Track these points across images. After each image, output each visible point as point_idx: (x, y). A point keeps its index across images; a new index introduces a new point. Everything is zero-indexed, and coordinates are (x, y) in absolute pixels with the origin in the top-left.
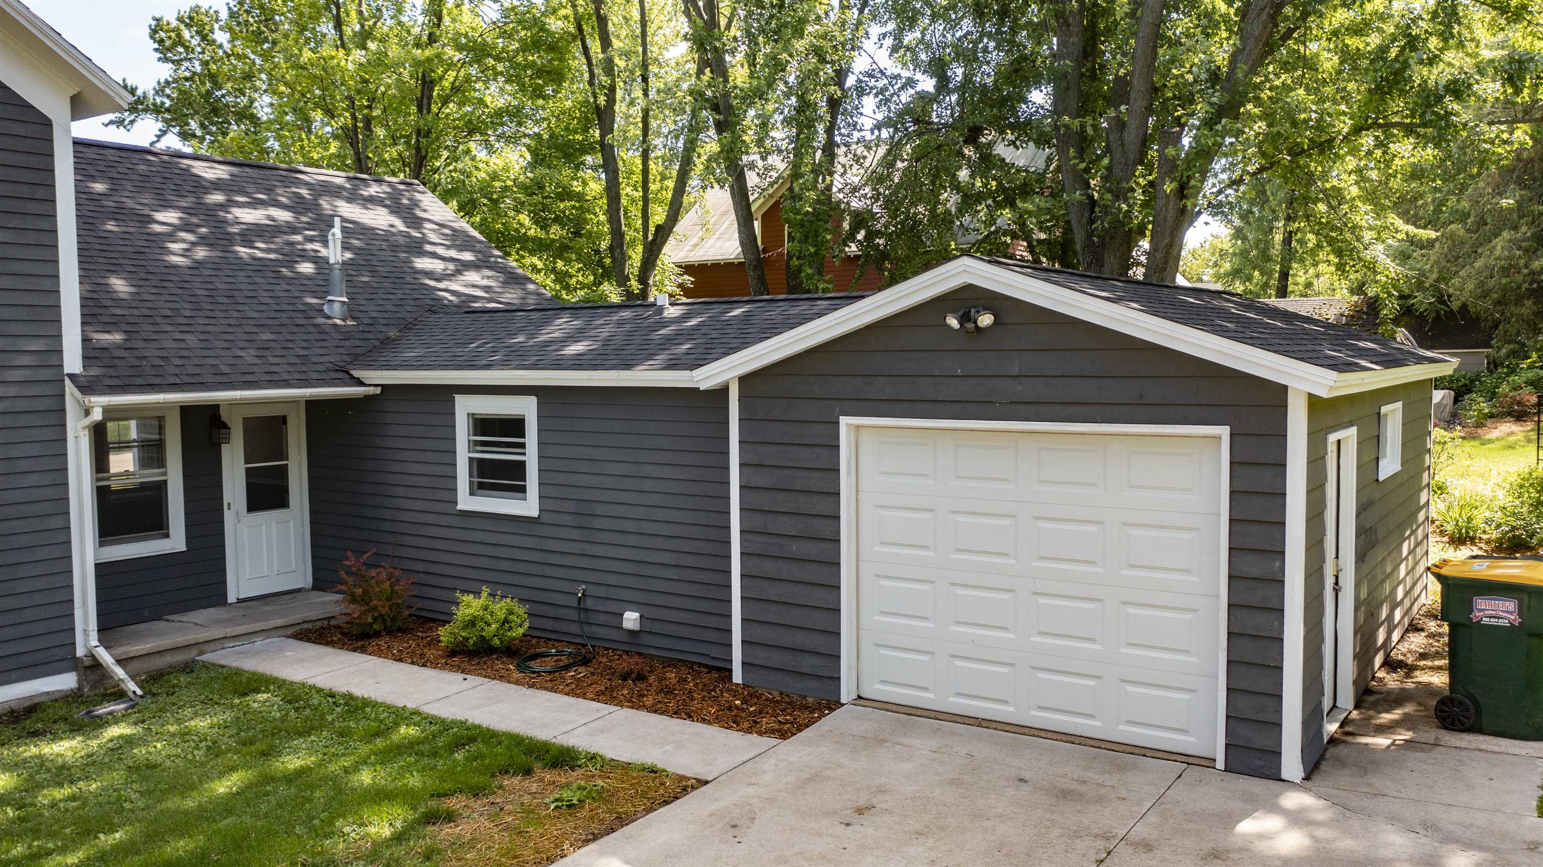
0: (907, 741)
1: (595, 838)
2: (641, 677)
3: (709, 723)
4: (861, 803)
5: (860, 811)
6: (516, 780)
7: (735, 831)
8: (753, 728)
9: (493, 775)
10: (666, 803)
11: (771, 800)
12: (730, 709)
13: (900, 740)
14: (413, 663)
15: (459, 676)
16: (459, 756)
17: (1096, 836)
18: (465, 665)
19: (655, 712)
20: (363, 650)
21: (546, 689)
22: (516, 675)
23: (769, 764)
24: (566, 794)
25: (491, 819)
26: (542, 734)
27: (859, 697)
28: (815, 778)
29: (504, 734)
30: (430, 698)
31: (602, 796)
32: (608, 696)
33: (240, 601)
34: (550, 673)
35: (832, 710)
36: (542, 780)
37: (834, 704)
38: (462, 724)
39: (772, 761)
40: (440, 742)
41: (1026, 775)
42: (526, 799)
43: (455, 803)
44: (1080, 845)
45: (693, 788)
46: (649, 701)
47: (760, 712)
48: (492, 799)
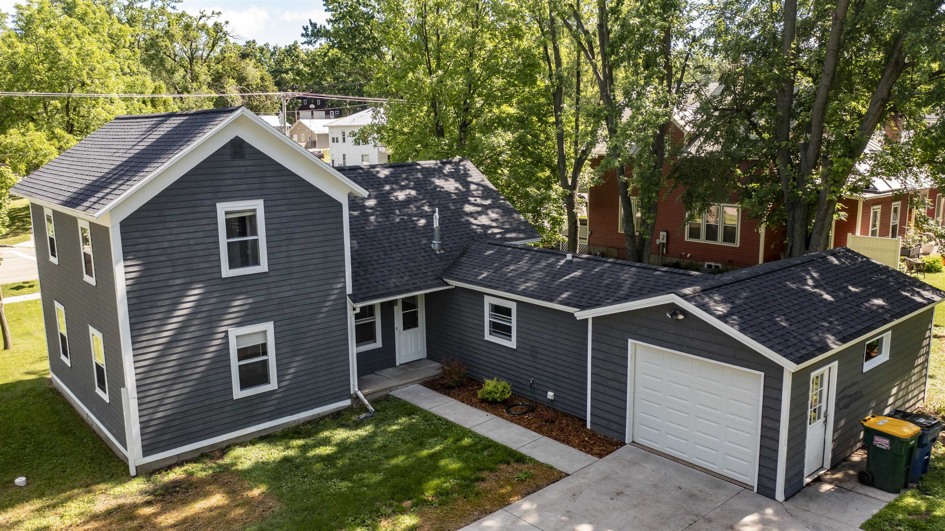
0: (645, 465)
1: (529, 494)
2: (553, 422)
3: (575, 447)
4: (619, 491)
5: (618, 494)
6: (504, 466)
7: (574, 497)
8: (590, 452)
9: (497, 464)
10: (554, 482)
11: (589, 486)
12: (583, 441)
13: (642, 464)
14: (468, 404)
15: (485, 413)
16: (486, 453)
17: (695, 514)
18: (487, 408)
19: (556, 439)
20: (449, 395)
21: (516, 423)
22: (506, 415)
23: (592, 470)
24: (521, 475)
25: (497, 482)
26: (514, 447)
27: (633, 442)
28: (607, 478)
29: (502, 445)
30: (475, 424)
31: (532, 477)
32: (539, 430)
33: (401, 365)
34: (519, 415)
35: (622, 446)
36: (513, 467)
37: (623, 444)
38: (486, 439)
39: (593, 468)
40: (479, 447)
41: (682, 486)
42: (507, 475)
43: (485, 474)
44: (687, 517)
45: (564, 477)
46: (554, 434)
47: (595, 444)
48: (496, 474)
